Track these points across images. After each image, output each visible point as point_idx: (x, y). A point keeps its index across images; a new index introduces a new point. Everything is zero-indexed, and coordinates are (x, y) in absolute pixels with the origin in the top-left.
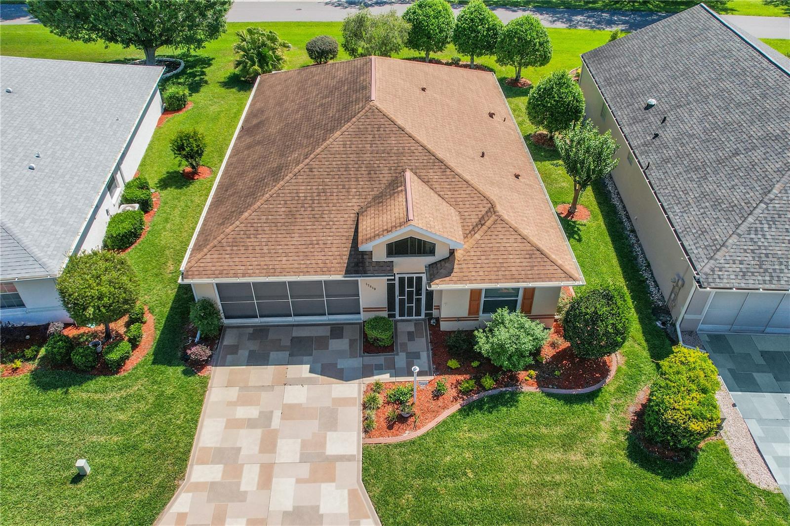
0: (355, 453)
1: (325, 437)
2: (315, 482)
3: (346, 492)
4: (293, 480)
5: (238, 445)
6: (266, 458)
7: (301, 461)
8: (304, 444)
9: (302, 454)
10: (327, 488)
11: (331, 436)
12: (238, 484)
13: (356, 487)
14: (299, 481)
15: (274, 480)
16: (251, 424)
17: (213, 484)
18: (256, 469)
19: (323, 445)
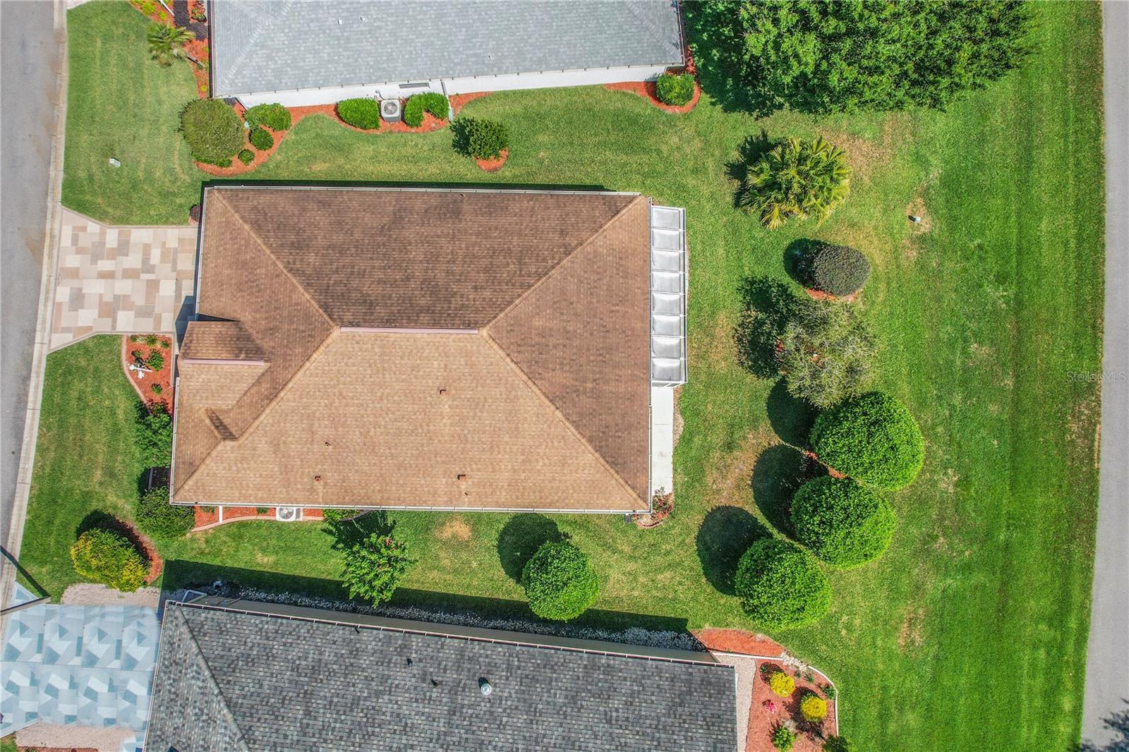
0: (117, 330)
1: (130, 310)
2: (100, 305)
3: (91, 325)
4: (102, 292)
5: (130, 254)
6: (119, 274)
7: (115, 296)
8: (128, 297)
9: (119, 296)
10: (95, 312)
11: (131, 314)
12: (102, 259)
13: (94, 331)
14: (101, 295)
15: (103, 280)
16: (146, 260)
17: (104, 243)
18: (112, 268)
19: (125, 309)
